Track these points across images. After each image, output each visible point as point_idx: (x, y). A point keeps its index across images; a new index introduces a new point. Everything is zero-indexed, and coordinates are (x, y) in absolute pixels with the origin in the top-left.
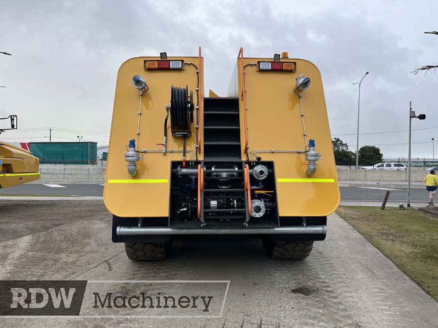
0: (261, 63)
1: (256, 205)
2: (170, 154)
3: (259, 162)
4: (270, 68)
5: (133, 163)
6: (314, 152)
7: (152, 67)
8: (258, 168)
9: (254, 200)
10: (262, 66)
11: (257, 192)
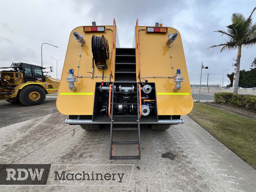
0: (148, 28)
1: (145, 109)
2: (96, 78)
3: (146, 83)
4: (153, 31)
5: (72, 83)
6: (180, 77)
7: (88, 30)
8: (146, 87)
9: (143, 105)
10: (149, 30)
11: (145, 101)
